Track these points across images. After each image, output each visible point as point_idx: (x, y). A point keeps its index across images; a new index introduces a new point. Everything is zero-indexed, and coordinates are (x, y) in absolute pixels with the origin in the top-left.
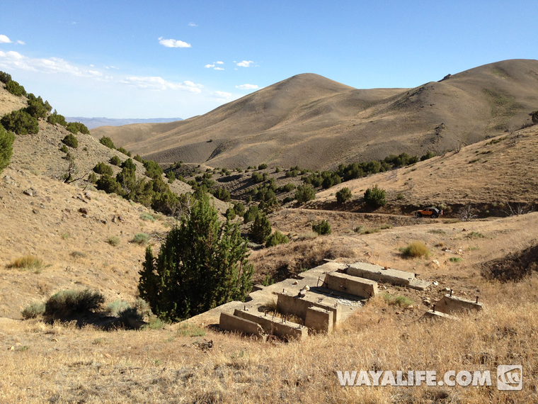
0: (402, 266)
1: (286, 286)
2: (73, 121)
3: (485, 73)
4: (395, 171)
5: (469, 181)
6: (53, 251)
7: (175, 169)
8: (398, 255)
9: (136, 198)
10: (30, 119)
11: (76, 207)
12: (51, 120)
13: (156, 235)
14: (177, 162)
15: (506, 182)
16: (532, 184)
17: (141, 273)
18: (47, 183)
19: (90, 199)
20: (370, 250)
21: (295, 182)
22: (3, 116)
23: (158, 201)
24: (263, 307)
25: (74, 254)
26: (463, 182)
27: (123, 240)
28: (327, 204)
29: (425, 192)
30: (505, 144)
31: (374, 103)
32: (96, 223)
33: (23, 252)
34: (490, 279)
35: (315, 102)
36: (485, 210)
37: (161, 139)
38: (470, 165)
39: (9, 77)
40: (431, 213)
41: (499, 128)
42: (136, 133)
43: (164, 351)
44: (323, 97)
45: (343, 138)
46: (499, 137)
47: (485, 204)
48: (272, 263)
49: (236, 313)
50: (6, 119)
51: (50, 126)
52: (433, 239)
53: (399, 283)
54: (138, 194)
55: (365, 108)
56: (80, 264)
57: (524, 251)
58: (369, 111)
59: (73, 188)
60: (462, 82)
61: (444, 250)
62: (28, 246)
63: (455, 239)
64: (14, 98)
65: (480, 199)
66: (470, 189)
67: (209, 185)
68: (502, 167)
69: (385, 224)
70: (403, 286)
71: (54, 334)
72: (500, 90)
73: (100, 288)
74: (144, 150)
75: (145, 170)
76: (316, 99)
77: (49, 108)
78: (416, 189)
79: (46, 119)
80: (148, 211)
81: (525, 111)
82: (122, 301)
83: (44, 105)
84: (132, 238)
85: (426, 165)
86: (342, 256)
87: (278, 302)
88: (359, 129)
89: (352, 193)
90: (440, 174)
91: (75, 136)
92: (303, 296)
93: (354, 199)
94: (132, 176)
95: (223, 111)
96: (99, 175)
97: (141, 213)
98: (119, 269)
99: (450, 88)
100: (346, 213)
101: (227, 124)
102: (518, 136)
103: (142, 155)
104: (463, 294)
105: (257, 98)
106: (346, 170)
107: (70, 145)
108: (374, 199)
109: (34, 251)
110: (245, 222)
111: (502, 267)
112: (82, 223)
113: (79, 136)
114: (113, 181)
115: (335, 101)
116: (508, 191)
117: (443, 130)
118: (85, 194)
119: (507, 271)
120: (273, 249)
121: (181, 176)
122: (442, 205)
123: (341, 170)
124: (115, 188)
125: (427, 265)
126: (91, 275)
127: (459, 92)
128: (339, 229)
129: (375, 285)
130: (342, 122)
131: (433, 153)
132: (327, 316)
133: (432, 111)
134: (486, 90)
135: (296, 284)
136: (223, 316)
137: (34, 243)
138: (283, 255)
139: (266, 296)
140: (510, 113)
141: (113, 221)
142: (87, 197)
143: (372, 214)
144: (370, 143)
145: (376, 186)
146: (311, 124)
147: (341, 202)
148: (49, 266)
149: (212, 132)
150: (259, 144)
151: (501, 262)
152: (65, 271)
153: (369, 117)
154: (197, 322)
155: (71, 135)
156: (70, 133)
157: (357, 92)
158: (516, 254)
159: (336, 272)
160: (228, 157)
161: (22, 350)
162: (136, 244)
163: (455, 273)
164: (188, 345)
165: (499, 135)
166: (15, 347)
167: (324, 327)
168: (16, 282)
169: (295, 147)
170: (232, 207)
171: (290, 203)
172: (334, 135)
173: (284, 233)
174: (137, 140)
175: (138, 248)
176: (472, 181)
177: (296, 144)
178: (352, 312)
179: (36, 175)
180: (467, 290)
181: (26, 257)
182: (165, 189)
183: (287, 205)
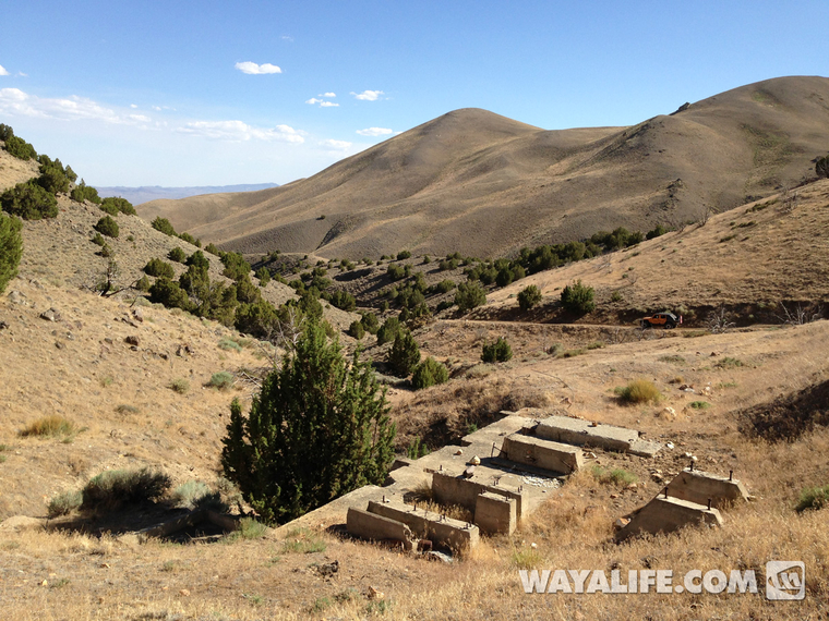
0: (618, 417)
1: (444, 457)
2: (110, 195)
3: (742, 99)
4: (607, 256)
5: (721, 270)
6: (88, 405)
7: (269, 263)
8: (613, 400)
9: (211, 313)
10: (44, 196)
11: (120, 334)
12: (77, 195)
13: (244, 373)
14: (271, 253)
15: (779, 270)
16: (818, 272)
17: (225, 441)
18: (75, 299)
19: (141, 321)
20: (571, 394)
21: (454, 277)
22: (3, 192)
23: (245, 316)
24: (411, 493)
25: (120, 410)
26: (712, 272)
27: (194, 384)
28: (504, 311)
29: (655, 289)
30: (775, 210)
31: (572, 151)
32: (152, 359)
33: (44, 410)
34: (752, 437)
35: (481, 151)
36: (747, 315)
37: (246, 216)
38: (723, 244)
39: (9, 130)
40: (664, 320)
41: (765, 183)
42: (206, 208)
43: (266, 581)
44: (493, 144)
45: (526, 206)
46: (766, 200)
47: (747, 305)
48: (422, 417)
49: (372, 507)
50: (7, 196)
51: (75, 204)
52: (666, 372)
53: (615, 448)
54: (215, 307)
55: (558, 160)
56: (130, 426)
57: (802, 392)
58: (565, 163)
59: (115, 303)
60: (707, 114)
61: (682, 388)
62: (50, 400)
63: (699, 370)
64: (18, 164)
65: (738, 297)
66: (723, 281)
67: (321, 285)
68: (771, 247)
69: (594, 340)
70: (622, 452)
71: (103, 554)
72: (765, 125)
73: (163, 461)
74: (221, 234)
75: (222, 267)
76: (482, 148)
77: (73, 177)
78: (640, 285)
79: (69, 194)
80: (231, 333)
81: (805, 156)
82: (198, 481)
83: (64, 172)
84: (207, 379)
85: (656, 246)
86: (529, 404)
87: (433, 485)
88: (550, 192)
89: (543, 294)
90: (677, 260)
91: (114, 219)
92: (471, 476)
93: (546, 302)
94: (205, 279)
95: (340, 170)
96: (153, 278)
97: (220, 338)
98: (190, 430)
99: (687, 123)
100: (534, 325)
101: (346, 191)
102: (794, 198)
103: (217, 243)
104: (711, 462)
105: (391, 148)
106: (532, 257)
107: (107, 234)
108: (576, 302)
109: (60, 407)
110: (380, 343)
111: (769, 418)
112: (131, 360)
113: (120, 219)
114: (173, 286)
115: (510, 149)
116: (781, 284)
117: (679, 189)
118: (134, 313)
119: (776, 424)
120: (423, 393)
121: (278, 275)
122: (681, 309)
123: (525, 258)
124: (179, 299)
125: (657, 415)
126: (148, 443)
127: (702, 129)
128: (524, 349)
129: (579, 453)
130: (524, 182)
131: (665, 226)
132: (507, 507)
133: (662, 160)
134: (744, 125)
135: (459, 454)
136: (352, 513)
137: (60, 395)
138: (440, 403)
139: (415, 475)
140: (783, 159)
141: (178, 353)
142: (136, 317)
143: (574, 326)
144: (568, 213)
145: (579, 281)
146: (476, 187)
147: (527, 308)
148: (83, 430)
149: (324, 204)
150: (397, 219)
151: (768, 409)
152: (109, 437)
153: (565, 173)
154: (313, 522)
155: (108, 217)
156: (106, 215)
157: (545, 134)
158: (790, 397)
159: (519, 432)
160: (351, 241)
161: (60, 586)
162: (215, 389)
163: (700, 428)
164: (302, 569)
165: (768, 195)
166: (49, 580)
167: (504, 522)
168: (35, 458)
169: (452, 223)
170: (359, 320)
171: (448, 310)
172: (511, 203)
173: (439, 359)
174: (208, 220)
175: (218, 395)
176: (725, 269)
177: (454, 219)
178: (544, 496)
179: (57, 286)
180: (718, 455)
181: (48, 418)
182: (254, 297)
183: (443, 314)
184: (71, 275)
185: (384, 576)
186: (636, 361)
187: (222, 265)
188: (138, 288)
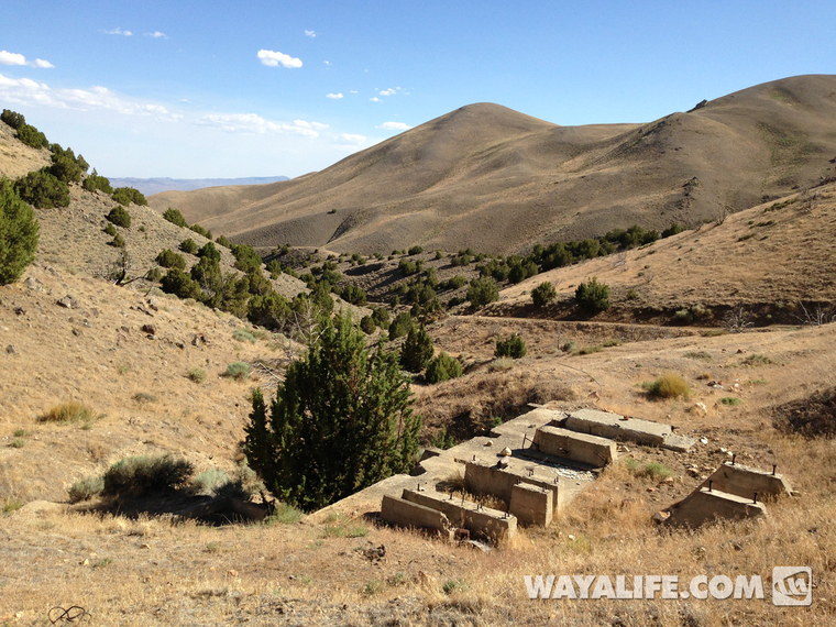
0: (648, 412)
1: (474, 448)
2: (121, 185)
3: (761, 97)
4: (622, 254)
5: (739, 269)
6: (106, 392)
7: (279, 256)
8: (642, 395)
9: (223, 304)
10: (56, 185)
11: (137, 323)
12: (89, 185)
13: (260, 364)
14: (282, 246)
15: (798, 270)
17: (247, 429)
18: (90, 287)
19: (156, 310)
20: (598, 388)
21: (466, 273)
23: (258, 308)
24: (443, 483)
25: (138, 397)
26: (731, 271)
27: (211, 374)
28: (518, 308)
29: (671, 288)
30: (795, 210)
31: (587, 148)
32: (169, 349)
33: (61, 396)
34: (788, 434)
35: (495, 147)
36: (765, 315)
37: (256, 209)
38: (741, 243)
39: (21, 119)
41: (782, 183)
42: (217, 200)
43: (314, 563)
44: (507, 140)
45: (540, 203)
46: (784, 199)
47: (765, 305)
48: (445, 409)
49: (406, 495)
50: (20, 184)
51: (87, 193)
52: (694, 368)
53: (648, 442)
54: (227, 299)
55: (573, 156)
56: (148, 413)
58: (580, 160)
59: (129, 292)
60: (725, 112)
61: (711, 385)
62: (68, 386)
63: (726, 367)
64: (30, 152)
65: (756, 297)
66: (742, 281)
67: (332, 280)
68: (790, 247)
69: (609, 338)
70: (655, 446)
71: (141, 535)
72: (784, 124)
73: (182, 449)
74: (231, 226)
75: (234, 259)
76: (496, 143)
77: (85, 167)
78: (656, 283)
79: (81, 184)
80: (244, 325)
81: (823, 156)
82: (217, 470)
83: (76, 162)
84: (223, 369)
85: (672, 245)
86: (555, 397)
87: (466, 475)
88: (564, 189)
89: (557, 291)
90: (694, 258)
91: (126, 209)
92: (505, 466)
93: (560, 299)
94: (217, 270)
95: (351, 164)
96: (164, 269)
97: (233, 329)
98: (207, 419)
99: (704, 120)
100: (548, 322)
101: (357, 185)
102: (814, 198)
103: (228, 235)
104: (747, 458)
105: (404, 143)
106: (546, 254)
107: (119, 224)
108: (591, 300)
109: (78, 394)
110: (392, 338)
111: (806, 415)
112: (147, 348)
113: (131, 209)
114: (186, 278)
115: (524, 145)
116: (800, 284)
117: (695, 188)
118: (149, 302)
119: (814, 420)
120: (446, 385)
121: (289, 268)
122: (698, 308)
123: (538, 255)
124: (192, 290)
125: (688, 411)
126: (167, 430)
127: (720, 127)
128: (538, 346)
129: (613, 446)
130: (537, 179)
131: (680, 224)
132: (543, 498)
133: (677, 158)
134: (762, 124)
135: (489, 445)
136: (387, 501)
137: (77, 381)
138: (462, 396)
139: (445, 465)
140: (800, 159)
141: (194, 343)
142: (151, 306)
143: (589, 323)
144: (582, 210)
145: (594, 279)
146: (489, 183)
147: (540, 305)
148: (101, 417)
149: (335, 198)
150: (408, 214)
151: (804, 405)
152: (128, 425)
153: (579, 170)
154: (346, 509)
155: (120, 207)
156: (118, 205)
157: (560, 130)
158: (827, 393)
159: (549, 424)
160: (361, 236)
161: (103, 566)
162: (231, 379)
163: (732, 423)
164: (349, 553)
165: (785, 195)
166: (90, 560)
167: (540, 514)
168: (54, 444)
169: (464, 219)
170: (370, 315)
171: (460, 306)
172: (525, 199)
173: (452, 355)
174: (219, 212)
175: (234, 385)
176: (743, 268)
177: (466, 214)
178: (579, 489)
179: (72, 273)
180: (754, 451)
181: (67, 404)
182: (266, 289)
183: (455, 309)
184: (83, 264)
185: (432, 562)
186: (662, 357)
187: (234, 257)
188: (150, 279)
